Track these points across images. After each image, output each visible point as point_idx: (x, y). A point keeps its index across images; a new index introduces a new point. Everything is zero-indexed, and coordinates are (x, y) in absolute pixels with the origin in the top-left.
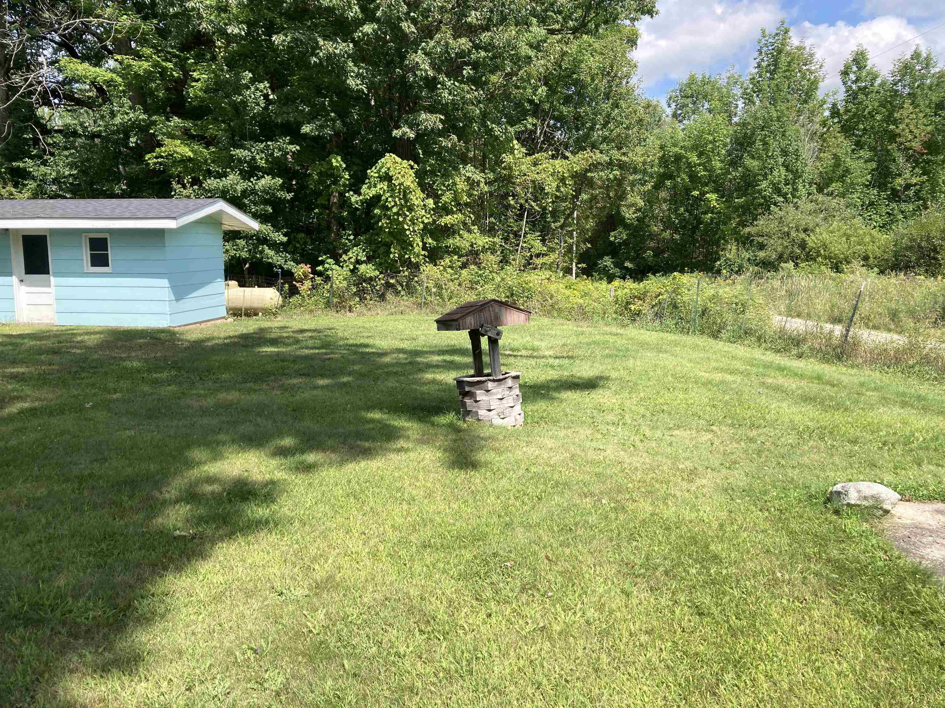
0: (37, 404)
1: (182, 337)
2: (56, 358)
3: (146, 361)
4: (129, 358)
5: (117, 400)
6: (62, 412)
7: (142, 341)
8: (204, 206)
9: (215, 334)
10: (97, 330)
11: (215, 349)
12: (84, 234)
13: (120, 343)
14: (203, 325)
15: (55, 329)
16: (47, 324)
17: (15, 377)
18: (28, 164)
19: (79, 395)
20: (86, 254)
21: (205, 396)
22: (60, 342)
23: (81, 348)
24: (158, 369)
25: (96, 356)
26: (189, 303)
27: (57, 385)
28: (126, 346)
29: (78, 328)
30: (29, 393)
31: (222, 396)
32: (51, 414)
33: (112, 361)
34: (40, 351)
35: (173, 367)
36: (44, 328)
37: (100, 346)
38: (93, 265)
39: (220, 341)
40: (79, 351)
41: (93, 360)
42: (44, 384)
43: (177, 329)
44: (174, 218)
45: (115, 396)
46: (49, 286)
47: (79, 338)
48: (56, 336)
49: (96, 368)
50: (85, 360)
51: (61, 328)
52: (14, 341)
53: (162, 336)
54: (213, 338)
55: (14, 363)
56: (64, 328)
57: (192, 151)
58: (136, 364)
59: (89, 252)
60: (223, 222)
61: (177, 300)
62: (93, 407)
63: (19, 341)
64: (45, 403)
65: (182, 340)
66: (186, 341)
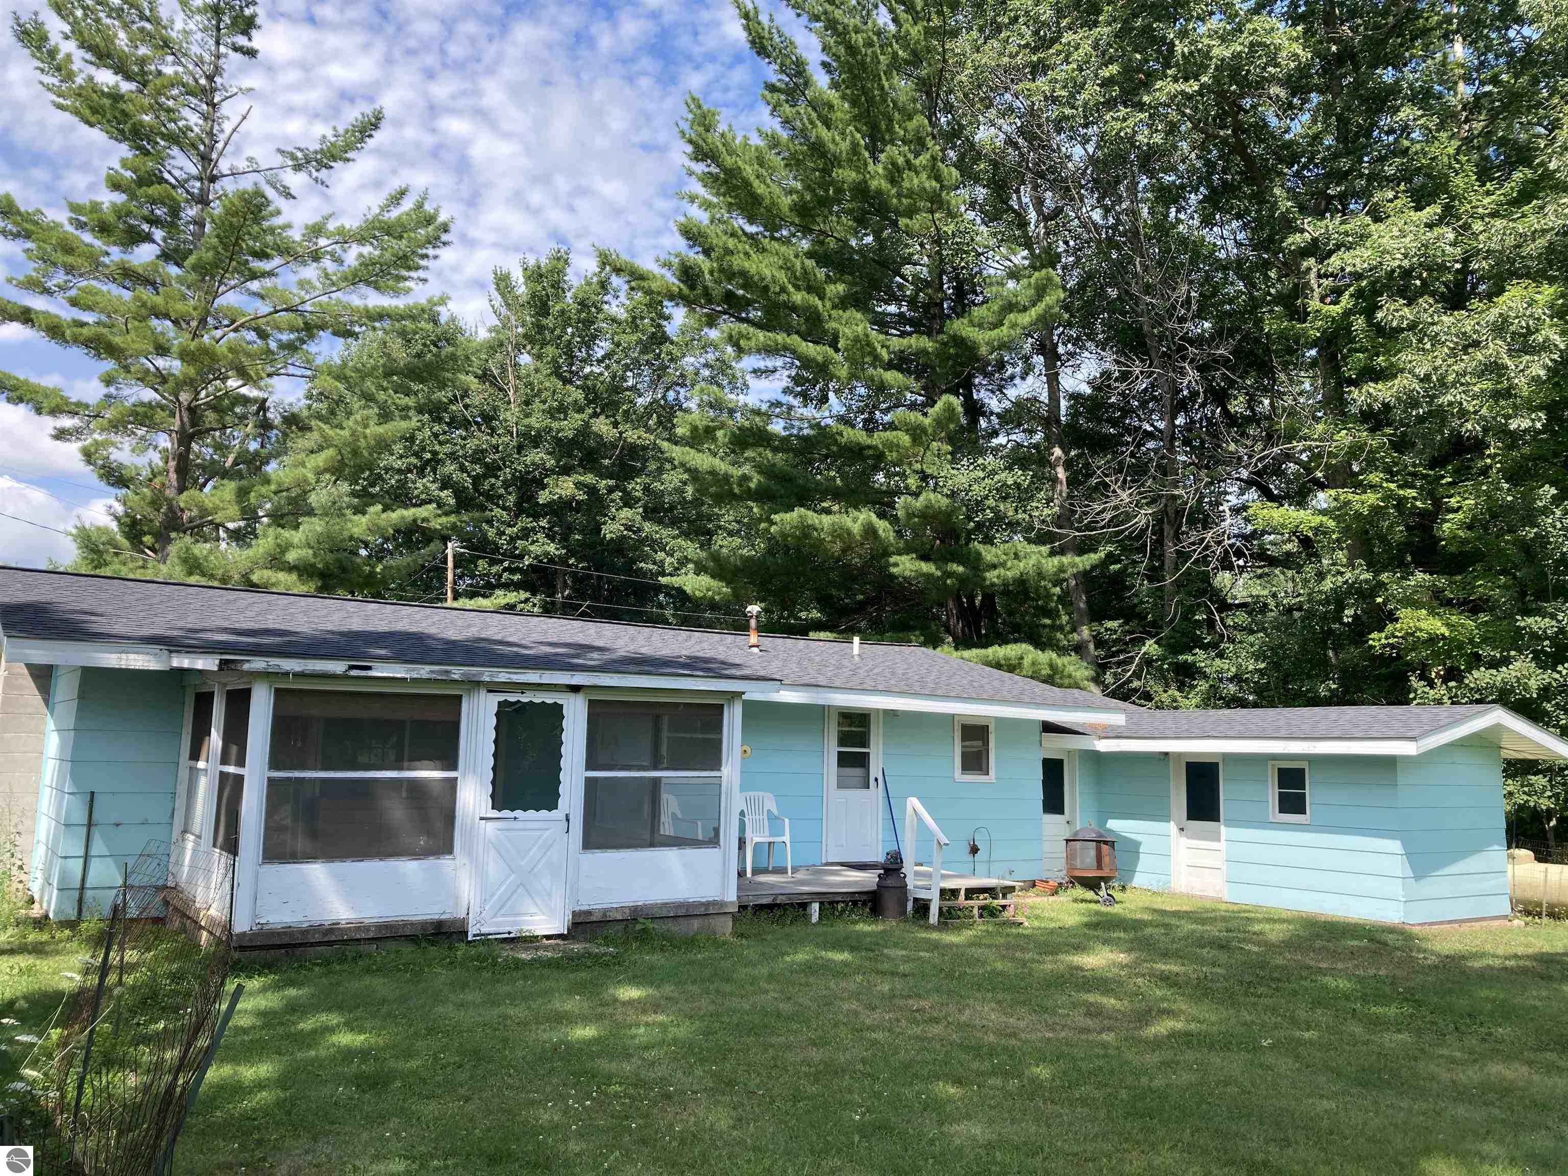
0: (1193, 1026)
1: (1423, 945)
2: (1223, 957)
3: (1361, 980)
4: (1332, 972)
5: (1311, 1042)
6: (1227, 1047)
7: (1355, 943)
8: (1466, 718)
9: (1489, 948)
10: (1284, 916)
11: (1487, 977)
12: (1270, 763)
13: (1318, 943)
14: (1465, 927)
15: (1223, 907)
16: (1212, 898)
17: (1165, 979)
18: (1199, 657)
19: (1253, 1022)
20: (1272, 794)
21: (1463, 1063)
22: (1228, 930)
23: (1258, 944)
24: (1381, 998)
25: (1279, 961)
26: (1437, 885)
27: (1221, 1002)
28: (1327, 950)
29: (1256, 908)
30: (1183, 1007)
31: (1495, 1069)
32: (1211, 1047)
33: (1305, 973)
34: (1201, 943)
35: (1406, 999)
36: (1208, 905)
37: (1289, 944)
38: (1281, 811)
39: (1497, 962)
40: (1256, 949)
41: (1277, 967)
42: (1205, 995)
43: (1416, 930)
44: (1413, 739)
45: (1307, 1035)
46: (1218, 839)
47: (1257, 928)
48: (1224, 919)
49: (1279, 980)
50: (1263, 965)
51: (1231, 907)
52: (1167, 920)
53: (1390, 938)
54: (1483, 955)
55: (1165, 955)
56: (1235, 908)
57: (1447, 625)
58: (1343, 984)
59: (1277, 790)
60: (1503, 744)
61: (1418, 877)
62: (1272, 1047)
63: (1173, 921)
64: (1204, 1027)
65: (1425, 951)
66: (1433, 953)
